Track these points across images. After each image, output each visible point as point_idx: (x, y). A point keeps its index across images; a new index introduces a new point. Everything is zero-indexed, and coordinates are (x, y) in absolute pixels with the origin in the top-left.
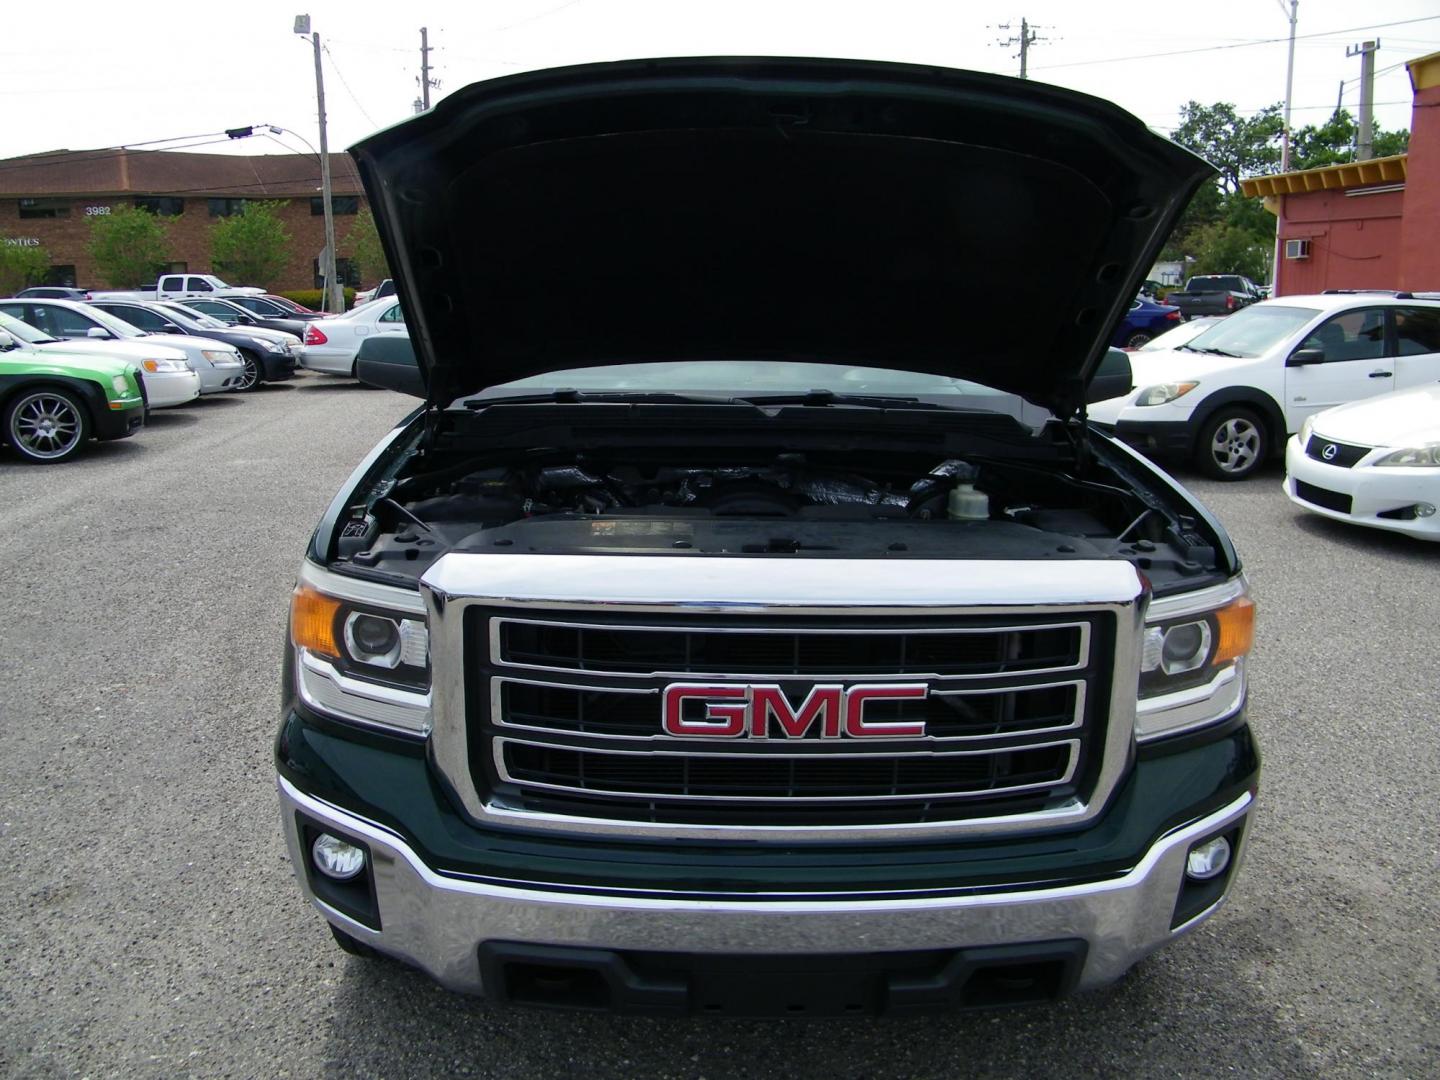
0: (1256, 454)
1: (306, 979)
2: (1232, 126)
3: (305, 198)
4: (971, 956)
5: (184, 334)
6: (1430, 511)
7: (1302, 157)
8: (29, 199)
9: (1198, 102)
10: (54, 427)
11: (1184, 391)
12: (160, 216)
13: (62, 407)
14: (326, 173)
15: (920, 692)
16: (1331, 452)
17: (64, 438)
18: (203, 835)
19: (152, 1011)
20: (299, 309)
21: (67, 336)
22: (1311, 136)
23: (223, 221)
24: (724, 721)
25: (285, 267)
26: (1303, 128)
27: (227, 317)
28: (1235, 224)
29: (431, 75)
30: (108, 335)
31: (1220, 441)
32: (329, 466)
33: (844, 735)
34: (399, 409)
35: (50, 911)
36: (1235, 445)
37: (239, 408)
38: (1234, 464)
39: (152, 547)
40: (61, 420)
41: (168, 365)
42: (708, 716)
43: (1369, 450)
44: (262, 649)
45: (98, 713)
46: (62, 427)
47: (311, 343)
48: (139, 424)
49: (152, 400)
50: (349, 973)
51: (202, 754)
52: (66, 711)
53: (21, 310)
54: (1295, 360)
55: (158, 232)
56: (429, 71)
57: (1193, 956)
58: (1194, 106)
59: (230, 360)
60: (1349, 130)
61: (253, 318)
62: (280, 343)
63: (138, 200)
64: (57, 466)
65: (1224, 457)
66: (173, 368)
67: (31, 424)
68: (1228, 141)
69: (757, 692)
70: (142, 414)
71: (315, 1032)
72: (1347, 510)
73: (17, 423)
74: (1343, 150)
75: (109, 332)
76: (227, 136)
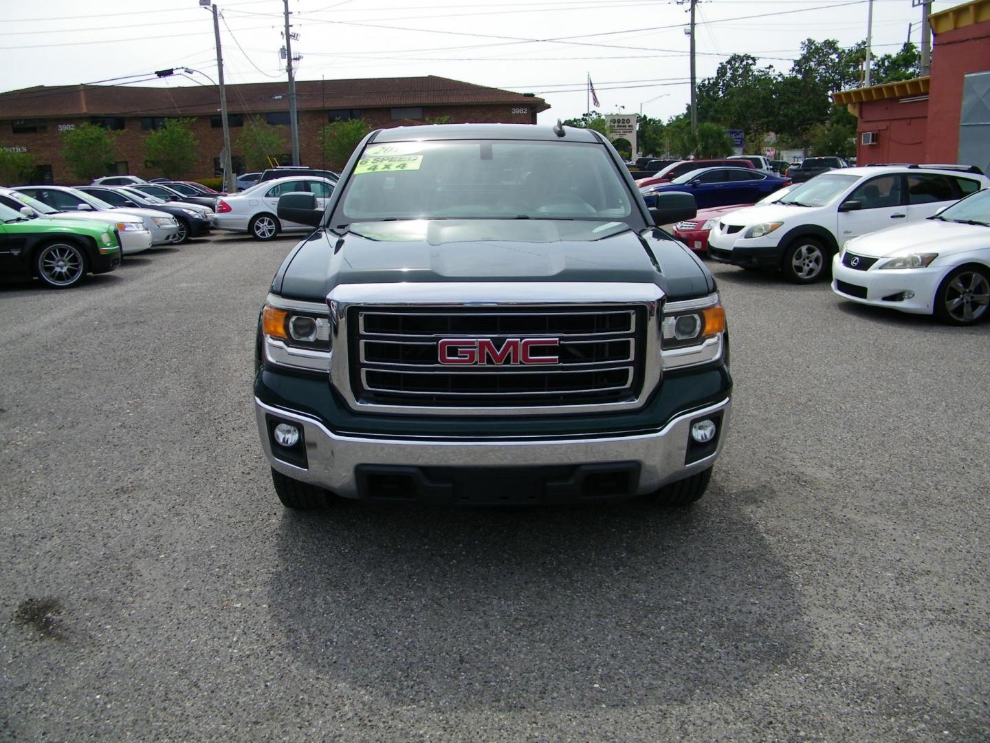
0: (820, 267)
1: (263, 519)
2: (837, 55)
3: (207, 116)
4: (583, 468)
5: (137, 207)
6: (911, 295)
7: (884, 76)
8: (20, 120)
9: (813, 39)
10: (66, 266)
11: (775, 227)
12: (110, 130)
13: (70, 253)
14: (223, 99)
15: (555, 342)
16: (856, 261)
17: (72, 272)
18: (200, 464)
19: (188, 532)
20: (209, 191)
21: (66, 210)
22: (888, 62)
23: (153, 133)
24: (466, 357)
25: (195, 163)
26: (883, 56)
27: (163, 197)
28: (838, 122)
29: (291, 30)
30: (91, 208)
31: (797, 259)
32: (241, 286)
33: (521, 363)
34: (281, 252)
35: (127, 496)
36: (807, 261)
37: (176, 254)
38: (807, 272)
39: (140, 332)
40: (70, 261)
41: (132, 226)
42: (459, 354)
43: (877, 259)
44: (216, 381)
45: (129, 413)
46: (72, 266)
47: (221, 211)
48: (118, 263)
49: (126, 249)
50: (285, 517)
51: (191, 430)
52: (110, 413)
53: (34, 193)
54: (844, 208)
55: (108, 141)
56: (290, 28)
57: (720, 504)
58: (811, 42)
59: (169, 223)
60: (914, 57)
61: (180, 196)
62: (200, 212)
63: (94, 120)
64: (68, 290)
65: (800, 269)
66: (135, 228)
67: (51, 264)
68: (834, 66)
69: (480, 343)
70: (119, 256)
71: (271, 539)
72: (864, 297)
73: (43, 264)
74: (911, 70)
75: (91, 206)
76: (156, 76)
